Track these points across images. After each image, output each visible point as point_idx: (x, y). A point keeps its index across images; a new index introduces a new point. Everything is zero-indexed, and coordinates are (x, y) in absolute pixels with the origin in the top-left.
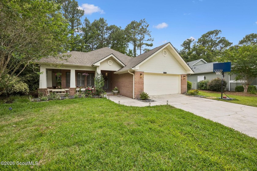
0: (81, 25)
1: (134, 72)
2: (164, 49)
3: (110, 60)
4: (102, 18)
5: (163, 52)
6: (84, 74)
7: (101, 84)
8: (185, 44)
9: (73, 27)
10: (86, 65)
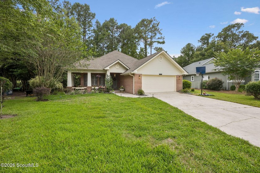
0: (92, 26)
1: (134, 74)
2: (160, 55)
3: (117, 65)
4: (112, 18)
5: (159, 58)
6: (97, 76)
7: (110, 83)
8: (203, 39)
9: (84, 29)
10: (99, 69)
